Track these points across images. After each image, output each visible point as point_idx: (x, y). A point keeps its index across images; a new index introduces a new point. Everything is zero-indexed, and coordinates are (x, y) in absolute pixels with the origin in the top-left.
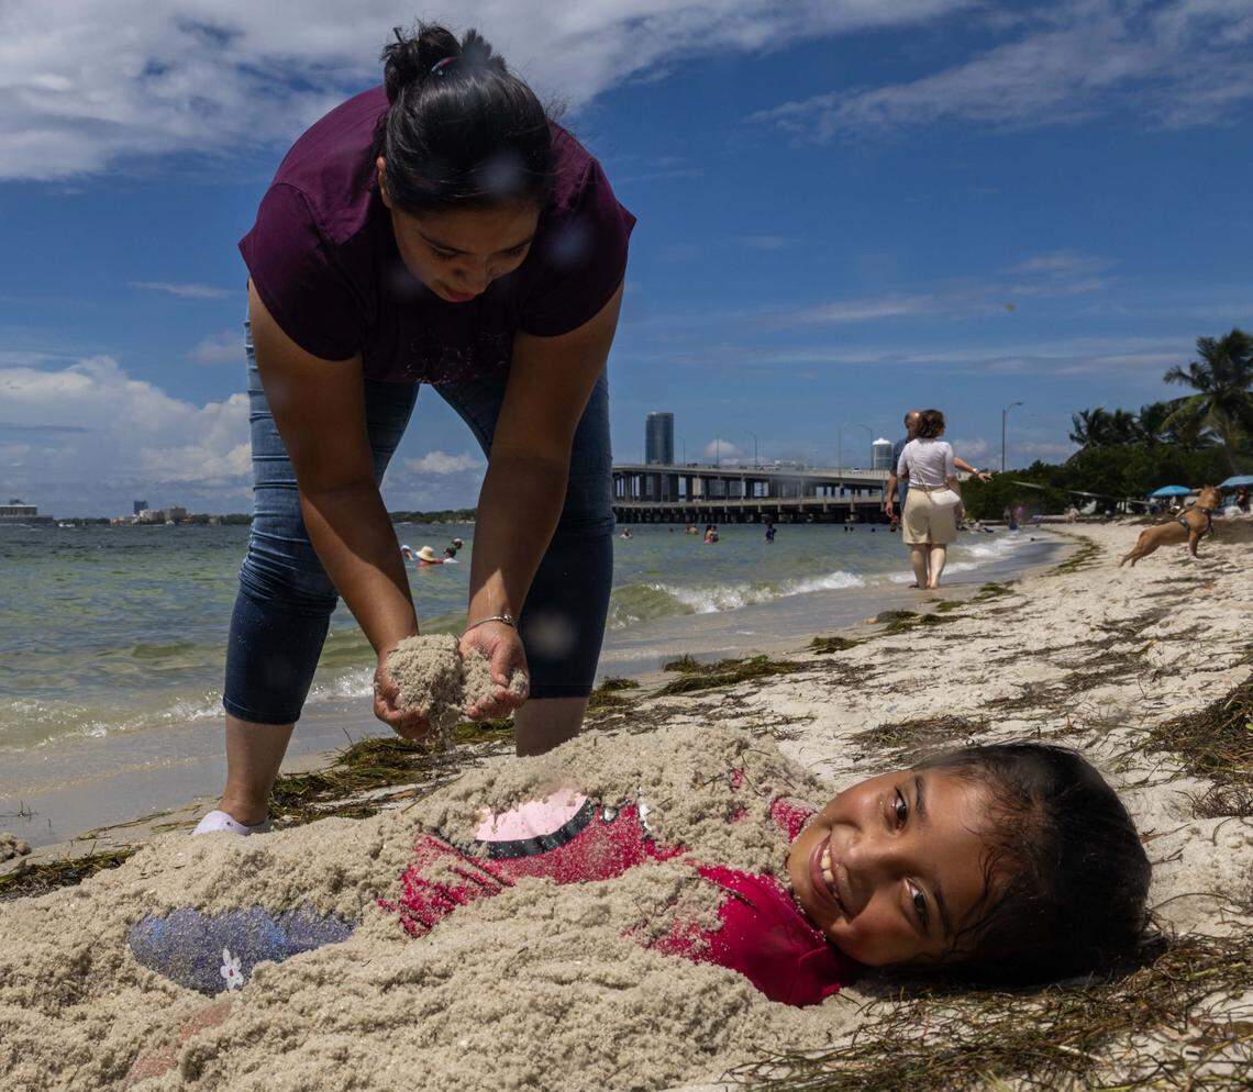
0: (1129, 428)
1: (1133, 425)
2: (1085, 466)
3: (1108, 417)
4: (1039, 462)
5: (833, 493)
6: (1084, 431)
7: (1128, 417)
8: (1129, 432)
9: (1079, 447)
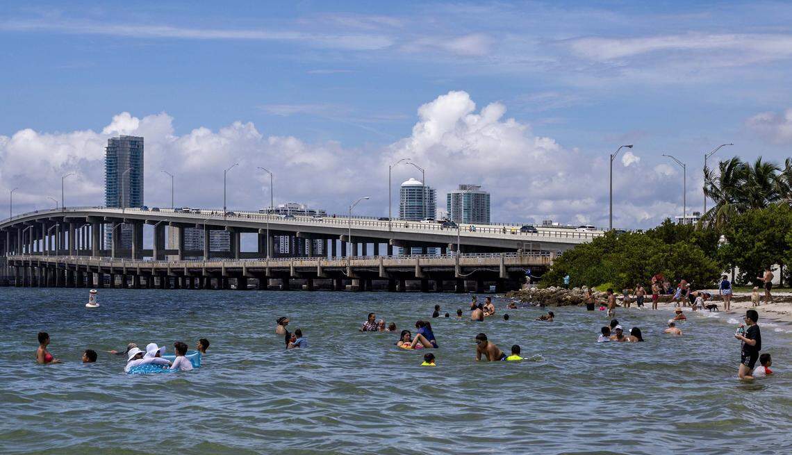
0: (771, 181)
1: (777, 179)
2: (740, 230)
3: (745, 168)
4: (669, 220)
5: (376, 253)
6: (718, 184)
7: (768, 169)
8: (770, 186)
9: (712, 204)
